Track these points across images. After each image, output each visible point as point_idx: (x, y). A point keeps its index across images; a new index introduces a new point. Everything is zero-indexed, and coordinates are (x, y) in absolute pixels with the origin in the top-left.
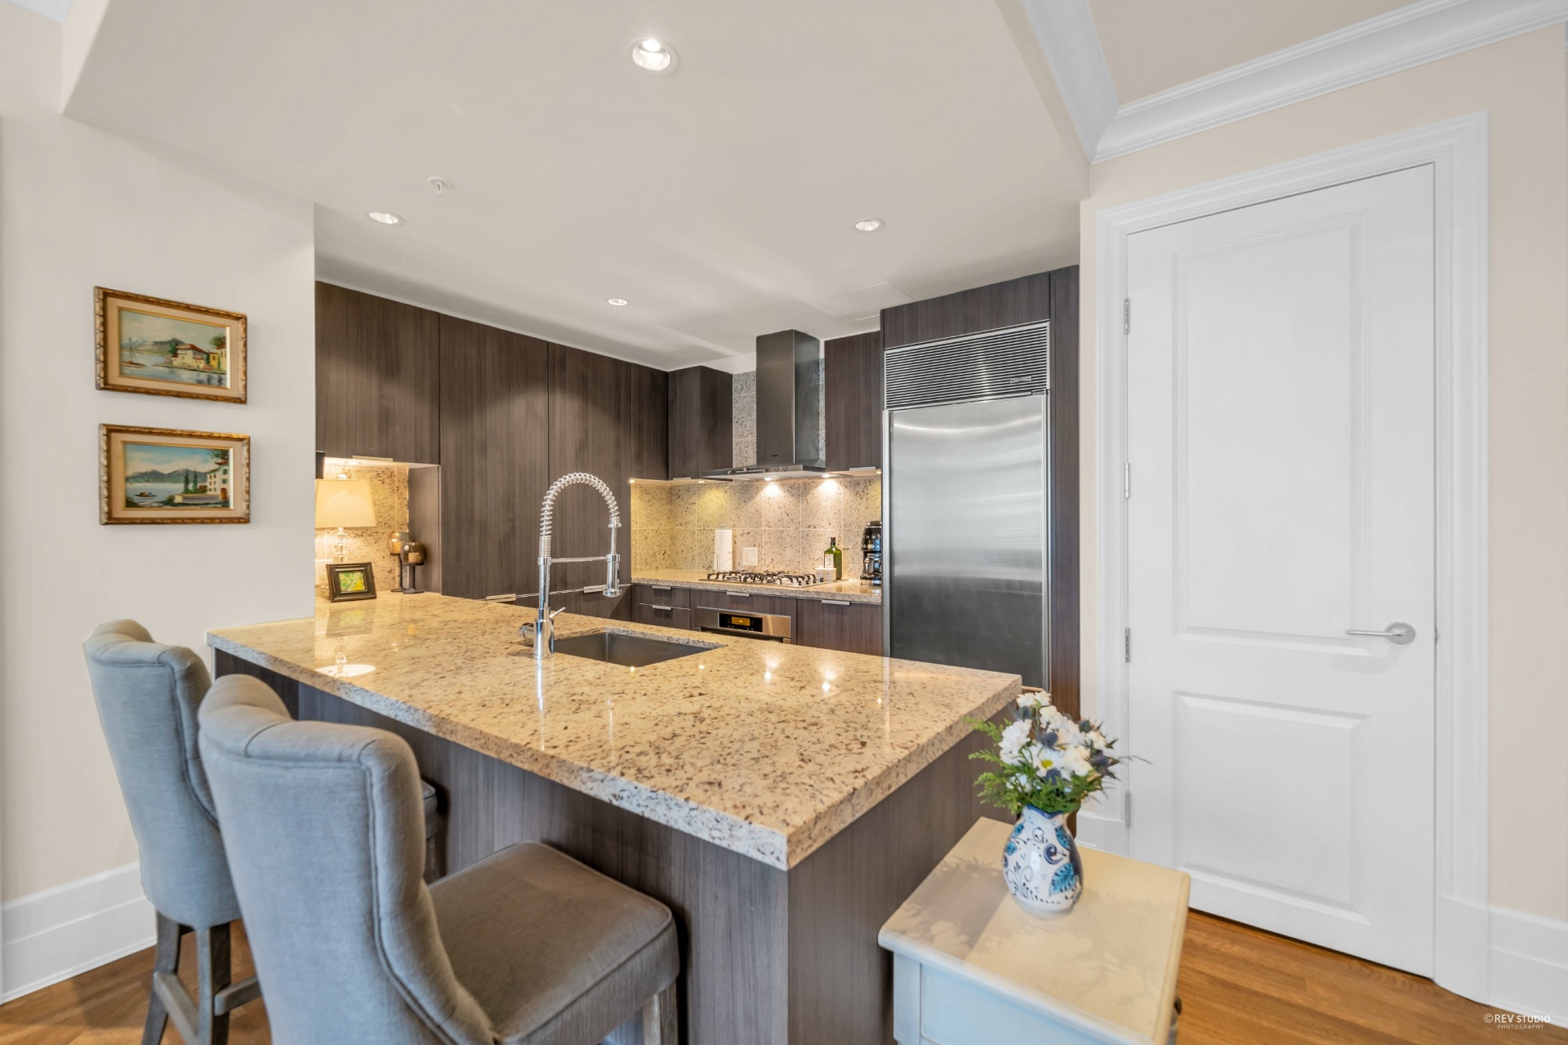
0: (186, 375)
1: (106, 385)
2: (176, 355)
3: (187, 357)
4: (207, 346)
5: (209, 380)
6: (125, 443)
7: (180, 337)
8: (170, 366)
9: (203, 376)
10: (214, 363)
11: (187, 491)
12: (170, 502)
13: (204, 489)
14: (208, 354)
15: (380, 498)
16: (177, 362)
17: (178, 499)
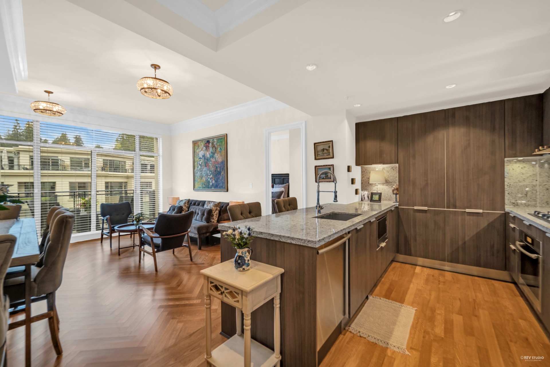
0: (325, 154)
1: (316, 159)
2: (324, 151)
3: (325, 151)
4: (327, 148)
5: (328, 154)
6: (318, 169)
7: (324, 148)
8: (323, 153)
9: (327, 154)
10: (329, 151)
11: (325, 176)
12: (323, 178)
13: (328, 176)
14: (328, 150)
15: (393, 174)
16: (324, 152)
17: (324, 178)
